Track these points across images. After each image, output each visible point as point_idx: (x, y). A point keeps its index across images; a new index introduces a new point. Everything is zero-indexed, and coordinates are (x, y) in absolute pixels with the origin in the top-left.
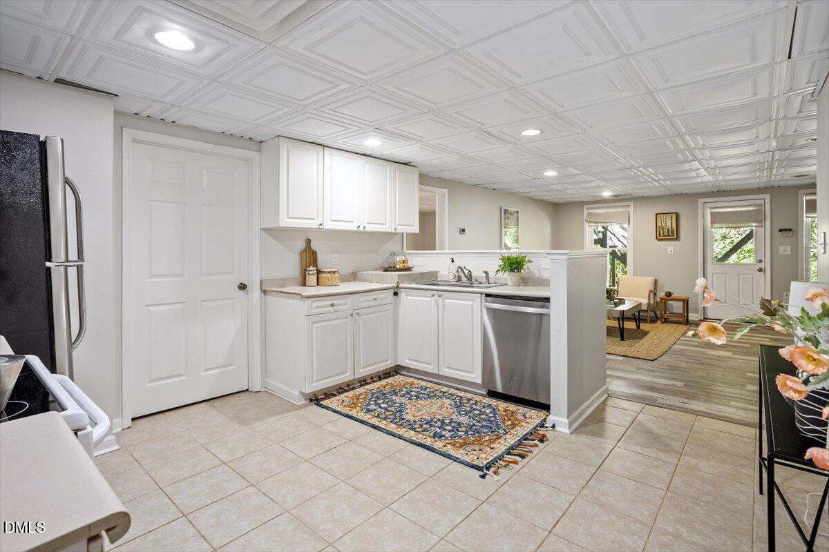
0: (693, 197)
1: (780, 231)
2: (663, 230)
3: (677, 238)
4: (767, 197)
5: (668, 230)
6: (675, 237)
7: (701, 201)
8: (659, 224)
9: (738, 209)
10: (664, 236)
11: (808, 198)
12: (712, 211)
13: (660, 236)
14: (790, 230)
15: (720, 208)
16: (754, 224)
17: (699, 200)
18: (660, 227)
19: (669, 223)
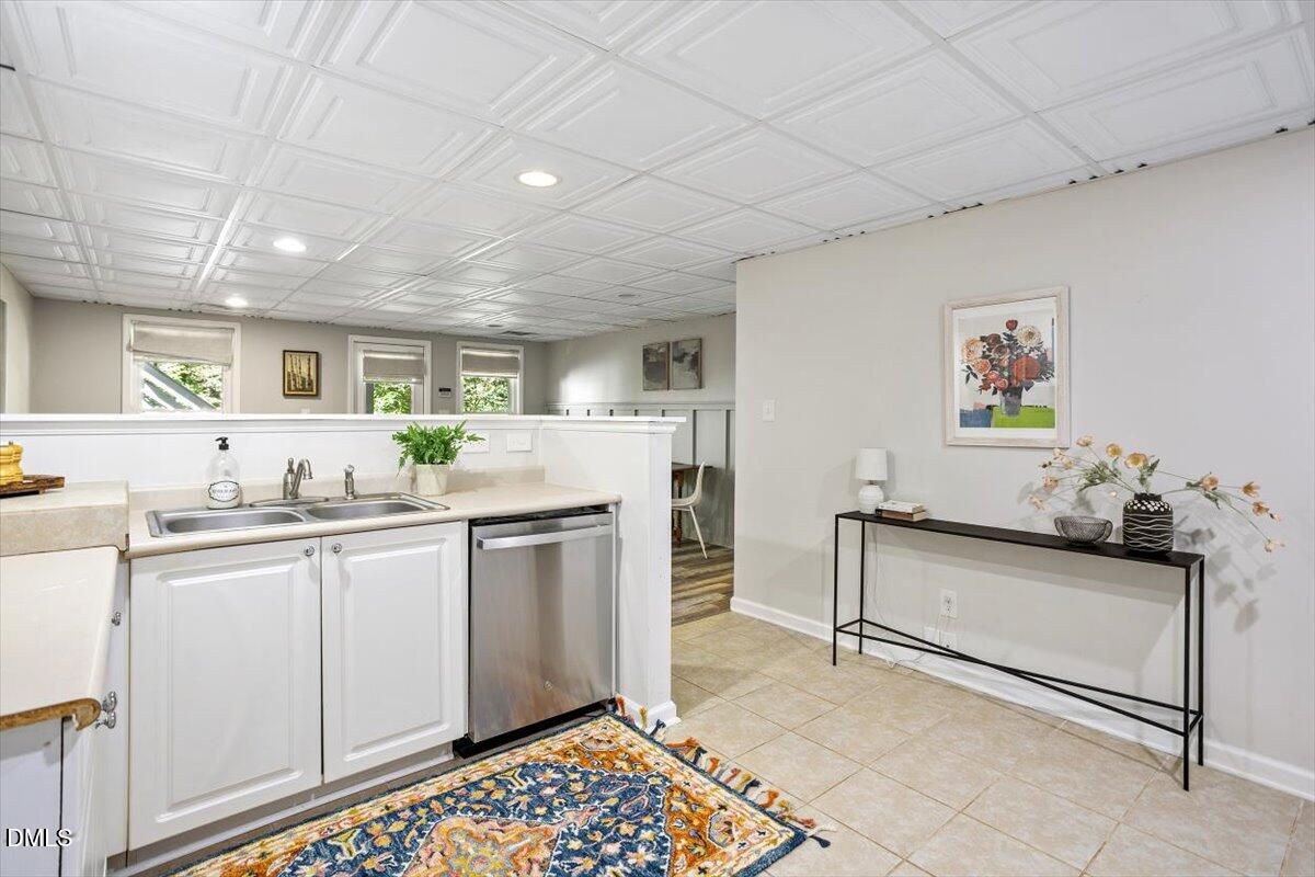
0: (340, 330)
1: (441, 390)
2: (294, 380)
3: (317, 395)
4: (428, 344)
5: (304, 381)
6: (314, 392)
7: (352, 338)
8: (288, 369)
9: (398, 357)
10: (297, 390)
11: (464, 352)
12: (367, 355)
13: (289, 389)
14: (449, 390)
15: (376, 352)
16: (414, 380)
17: (350, 336)
18: (289, 375)
19: (304, 368)
